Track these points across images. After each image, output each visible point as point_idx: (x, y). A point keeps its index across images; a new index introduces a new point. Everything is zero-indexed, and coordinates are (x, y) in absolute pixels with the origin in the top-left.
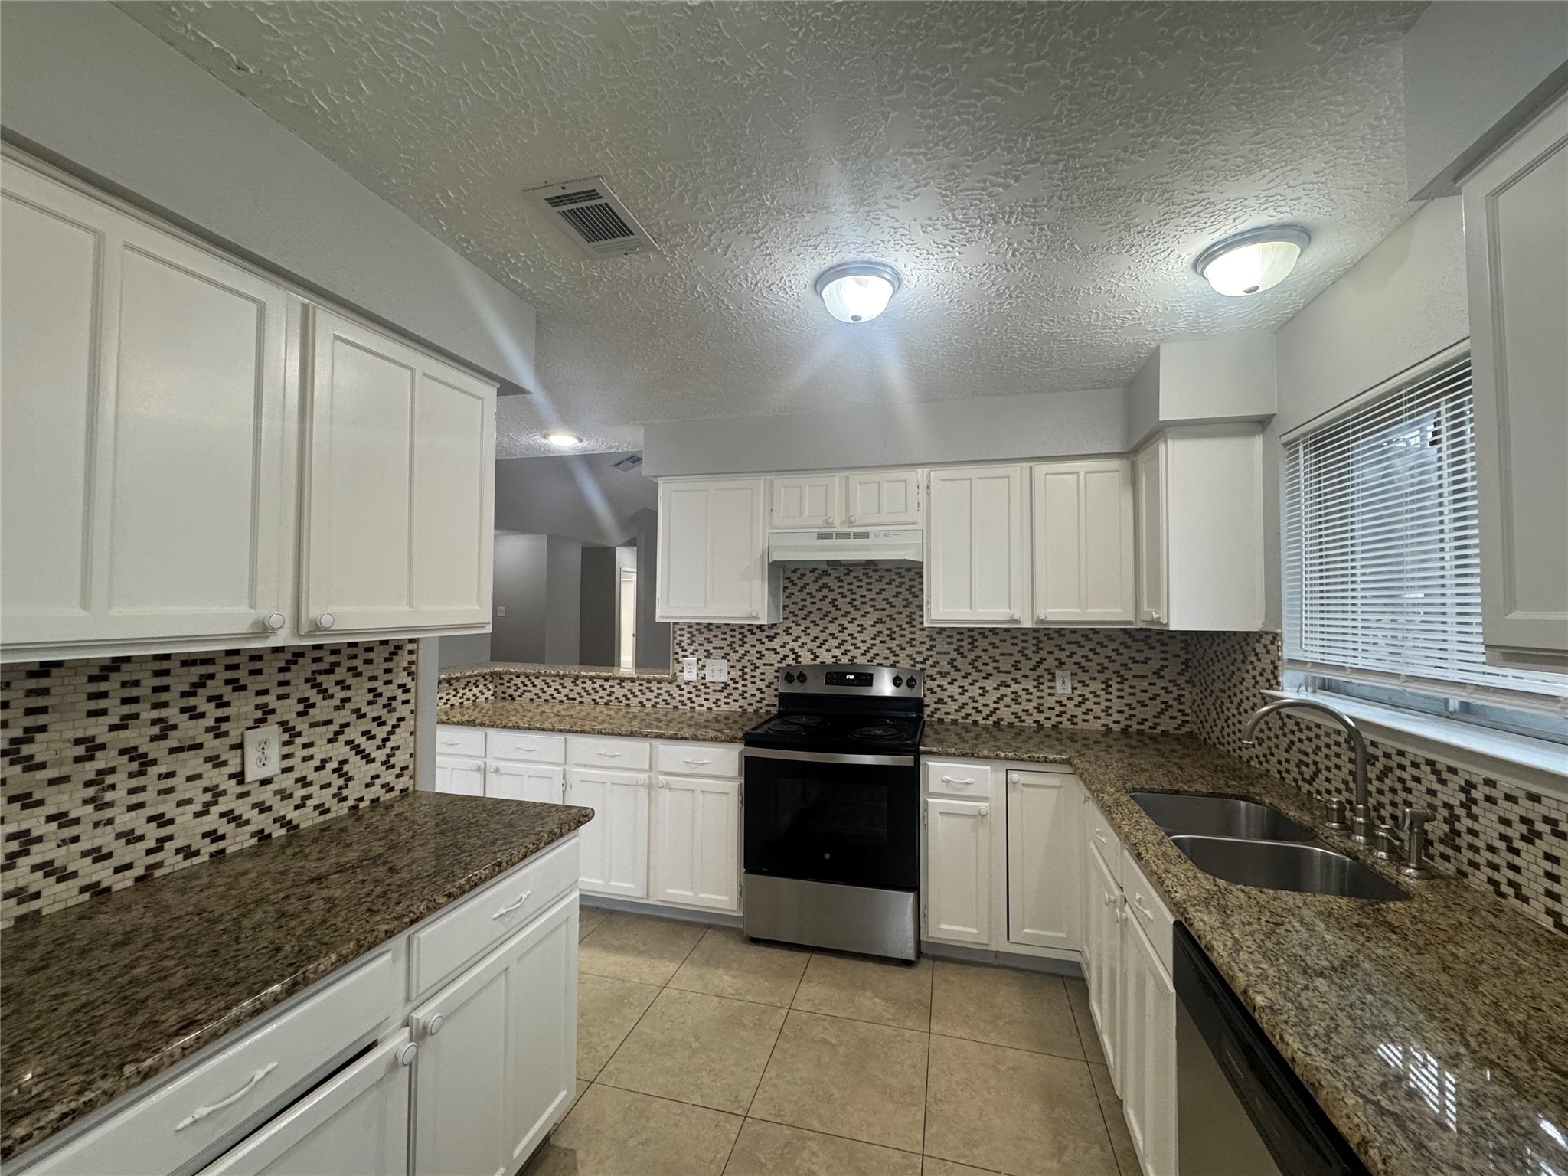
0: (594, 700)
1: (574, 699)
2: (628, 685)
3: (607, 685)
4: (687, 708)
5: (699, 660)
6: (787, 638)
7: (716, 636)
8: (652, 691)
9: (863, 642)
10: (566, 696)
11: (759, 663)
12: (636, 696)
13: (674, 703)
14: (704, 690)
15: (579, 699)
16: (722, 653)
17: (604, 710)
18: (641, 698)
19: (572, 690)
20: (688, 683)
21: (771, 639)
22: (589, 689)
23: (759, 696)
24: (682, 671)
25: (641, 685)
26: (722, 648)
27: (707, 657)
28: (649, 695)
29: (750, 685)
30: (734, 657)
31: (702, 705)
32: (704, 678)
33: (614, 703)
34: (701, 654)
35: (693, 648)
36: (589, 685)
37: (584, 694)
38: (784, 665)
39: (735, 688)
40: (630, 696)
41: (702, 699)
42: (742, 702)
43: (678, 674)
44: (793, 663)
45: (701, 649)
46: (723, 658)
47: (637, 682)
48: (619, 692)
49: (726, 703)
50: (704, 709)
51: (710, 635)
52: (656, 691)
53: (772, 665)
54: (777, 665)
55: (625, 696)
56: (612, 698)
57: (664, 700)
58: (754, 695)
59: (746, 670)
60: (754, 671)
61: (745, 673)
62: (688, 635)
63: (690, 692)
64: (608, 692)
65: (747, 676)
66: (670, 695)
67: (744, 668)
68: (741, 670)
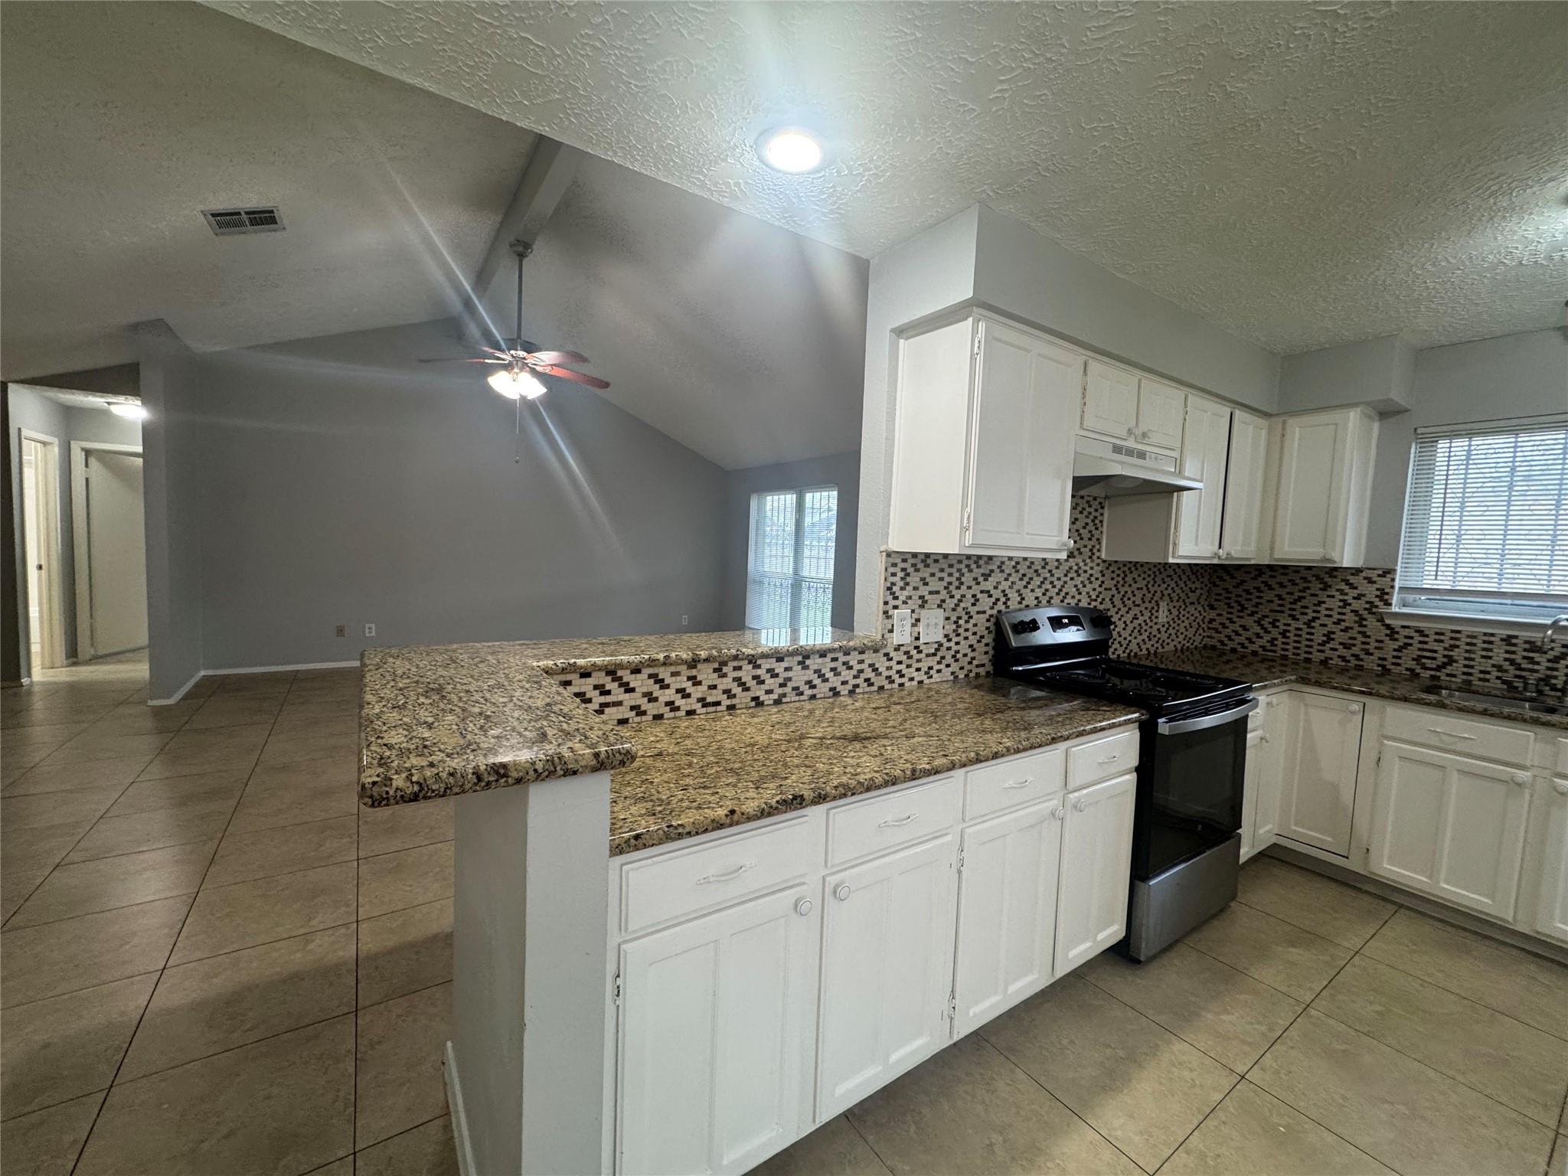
0: (755, 699)
1: (718, 703)
2: (814, 662)
3: (779, 668)
4: (895, 686)
5: (913, 611)
6: (1000, 577)
7: (933, 575)
8: (850, 668)
9: (1059, 579)
10: (701, 700)
11: (973, 610)
12: (826, 680)
13: (879, 681)
14: (916, 656)
15: (726, 702)
16: (937, 599)
18: (835, 681)
19: (714, 687)
20: (897, 649)
21: (986, 577)
22: (747, 678)
23: (971, 655)
24: (891, 631)
25: (834, 660)
26: (938, 592)
27: (922, 607)
28: (847, 675)
29: (963, 642)
30: (950, 603)
31: (912, 679)
32: (917, 639)
33: (792, 697)
34: (915, 603)
35: (905, 593)
36: (747, 673)
37: (737, 690)
38: (994, 612)
39: (949, 649)
40: (817, 681)
41: (913, 670)
42: (955, 667)
43: (887, 635)
44: (1003, 608)
45: (916, 595)
46: (939, 606)
47: (830, 656)
48: (799, 677)
49: (939, 671)
50: (915, 683)
51: (925, 573)
52: (857, 667)
53: (984, 612)
54: (989, 612)
55: (809, 683)
56: (788, 690)
57: (867, 680)
58: (965, 655)
59: (961, 622)
60: (967, 622)
61: (959, 626)
62: (902, 574)
63: (900, 663)
64: (780, 680)
65: (961, 631)
66: (875, 670)
67: (959, 618)
68: (956, 622)
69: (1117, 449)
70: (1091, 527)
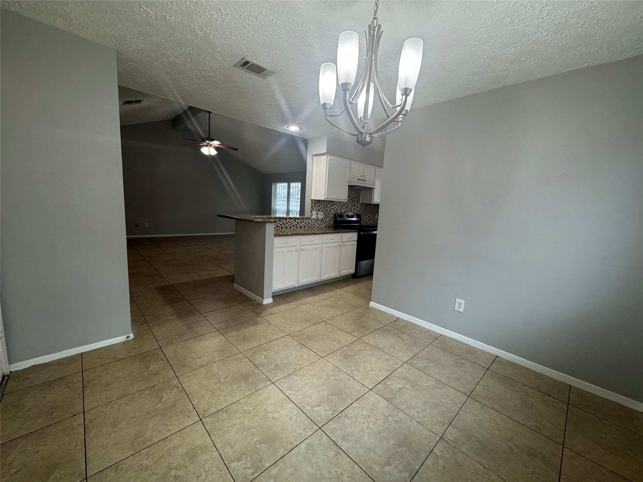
0: (286, 227)
1: (279, 227)
2: (297, 220)
3: (290, 221)
4: (313, 227)
5: (317, 212)
6: (336, 206)
7: (321, 205)
8: (304, 222)
9: (350, 207)
10: (277, 226)
11: (330, 212)
12: (299, 224)
13: (310, 225)
14: (317, 221)
15: (281, 227)
16: (322, 210)
17: (289, 230)
18: (301, 225)
19: (278, 224)
20: (313, 219)
21: (333, 206)
22: (284, 223)
23: (329, 222)
24: (312, 216)
25: (301, 220)
26: (322, 208)
27: (318, 211)
28: (303, 224)
29: (327, 219)
30: (325, 211)
31: (316, 226)
32: (318, 217)
33: (293, 227)
34: (317, 210)
35: (315, 208)
36: (284, 221)
37: (283, 225)
38: (334, 213)
39: (324, 220)
40: (297, 224)
41: (317, 224)
42: (326, 224)
43: (311, 216)
44: (337, 212)
45: (317, 208)
46: (322, 211)
47: (300, 219)
48: (294, 223)
49: (322, 225)
50: (317, 227)
51: (319, 204)
52: (305, 222)
53: (332, 213)
54: (333, 213)
55: (296, 224)
56: (292, 225)
57: (307, 225)
58: (328, 222)
59: (327, 215)
60: (328, 215)
61: (327, 216)
62: (314, 204)
63: (314, 222)
64: (291, 223)
65: (327, 217)
66: (309, 223)
67: (327, 214)
68: (326, 215)
69: (359, 179)
70: (357, 195)
